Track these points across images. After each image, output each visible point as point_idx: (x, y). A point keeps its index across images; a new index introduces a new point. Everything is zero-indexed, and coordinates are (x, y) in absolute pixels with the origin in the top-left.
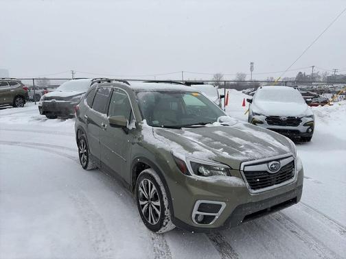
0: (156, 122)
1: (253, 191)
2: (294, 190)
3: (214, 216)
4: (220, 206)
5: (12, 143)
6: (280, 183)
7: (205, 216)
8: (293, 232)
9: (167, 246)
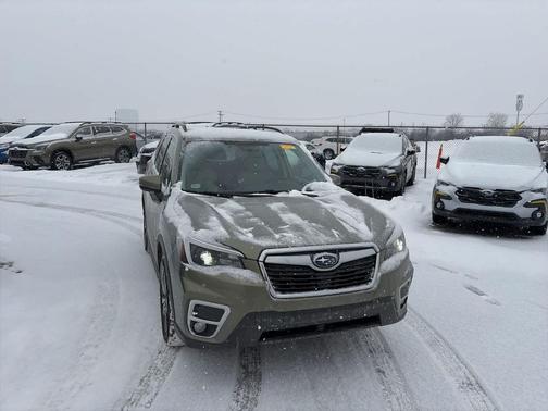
0: (197, 186)
1: (280, 295)
2: (371, 302)
3: (216, 326)
4: (223, 311)
5: (83, 211)
6: (337, 288)
7: (207, 325)
8: (379, 371)
9: (171, 365)
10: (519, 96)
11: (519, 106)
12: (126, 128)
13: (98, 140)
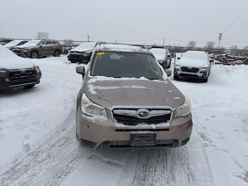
10: (221, 34)
11: (220, 38)
12: (58, 42)
13: (48, 47)
